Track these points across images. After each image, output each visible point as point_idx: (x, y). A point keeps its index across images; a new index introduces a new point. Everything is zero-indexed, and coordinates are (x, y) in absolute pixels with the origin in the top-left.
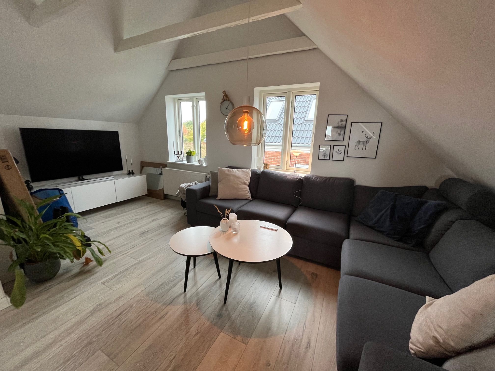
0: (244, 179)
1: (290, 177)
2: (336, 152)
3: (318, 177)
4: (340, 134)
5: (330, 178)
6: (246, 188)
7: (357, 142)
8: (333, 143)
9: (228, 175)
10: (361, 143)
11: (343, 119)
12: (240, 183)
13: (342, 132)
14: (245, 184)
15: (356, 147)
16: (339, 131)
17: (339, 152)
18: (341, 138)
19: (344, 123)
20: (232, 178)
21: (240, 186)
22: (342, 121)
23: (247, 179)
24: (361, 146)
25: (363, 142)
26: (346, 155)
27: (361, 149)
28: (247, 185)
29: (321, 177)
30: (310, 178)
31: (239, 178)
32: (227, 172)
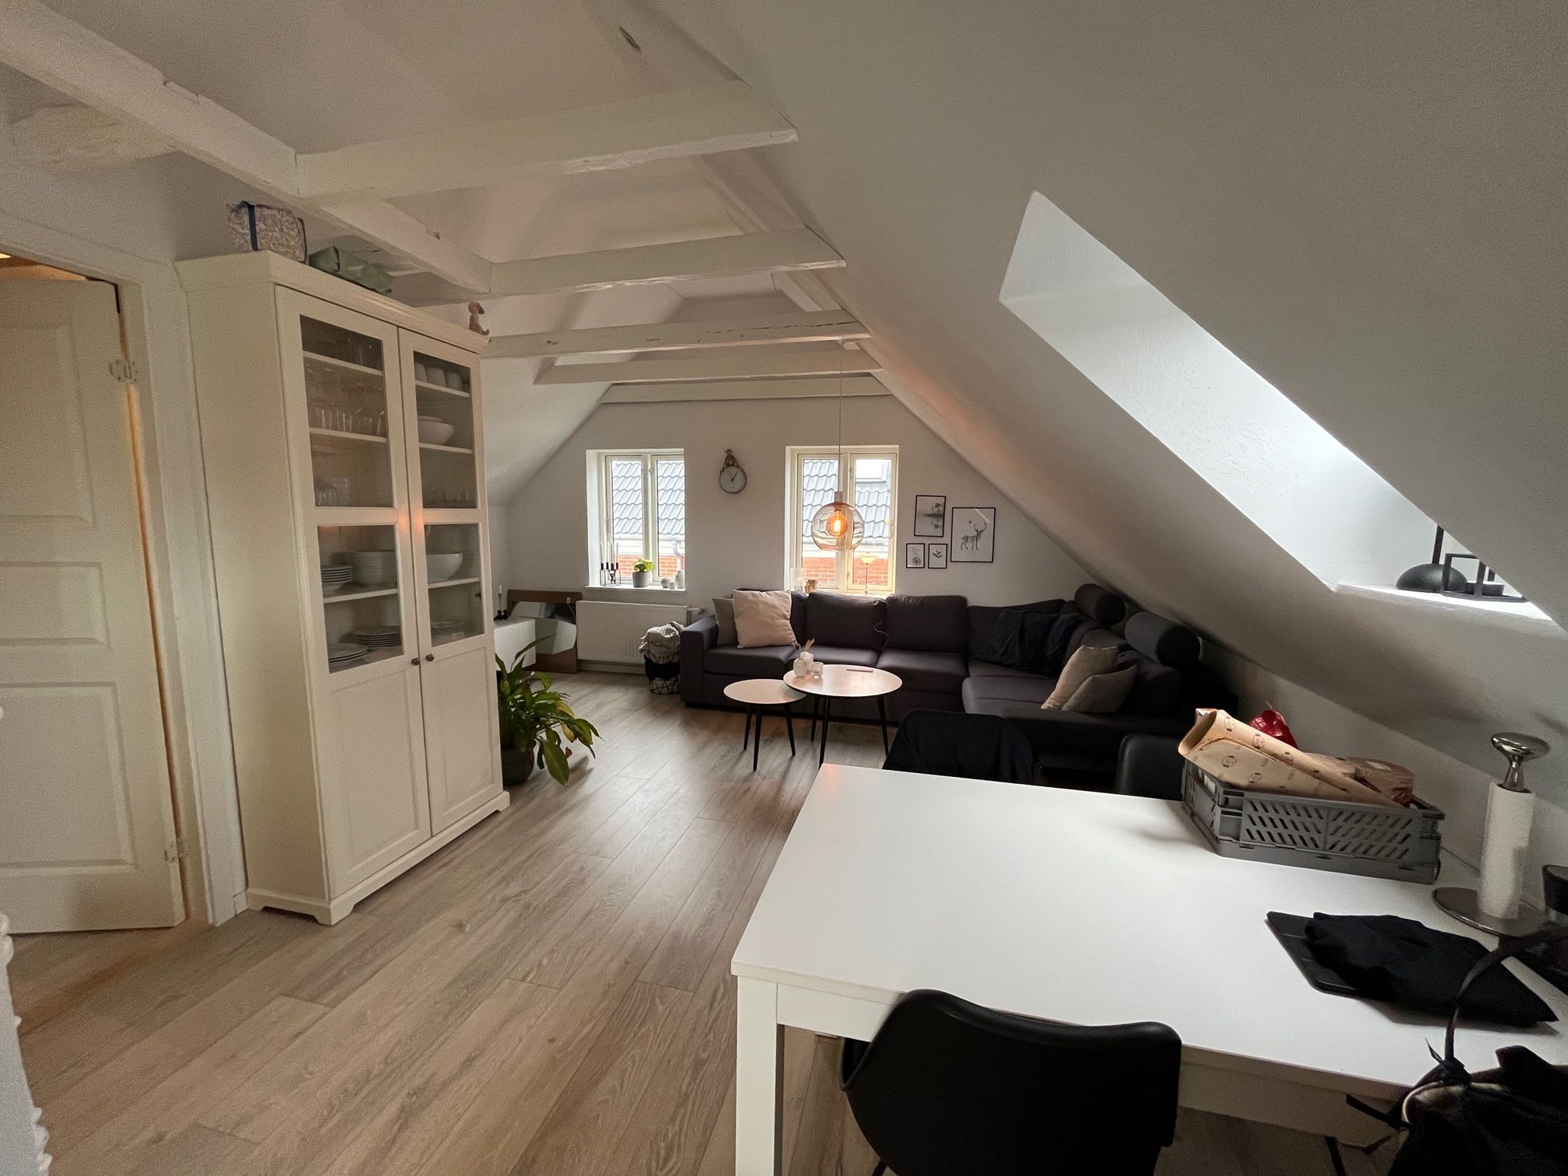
0: (782, 608)
1: (862, 601)
2: (934, 554)
3: (909, 598)
4: (936, 526)
5: (929, 598)
6: (787, 625)
7: (964, 538)
8: (927, 541)
9: (753, 602)
10: (969, 539)
11: (939, 503)
12: (777, 616)
13: (940, 523)
14: (785, 617)
15: (963, 546)
16: (935, 522)
17: (938, 555)
18: (939, 532)
19: (942, 508)
20: (761, 607)
21: (777, 621)
22: (938, 505)
23: (786, 608)
24: (969, 545)
25: (972, 537)
26: (949, 559)
27: (970, 548)
28: (787, 619)
29: (914, 598)
30: (897, 599)
31: (774, 607)
32: (750, 598)
